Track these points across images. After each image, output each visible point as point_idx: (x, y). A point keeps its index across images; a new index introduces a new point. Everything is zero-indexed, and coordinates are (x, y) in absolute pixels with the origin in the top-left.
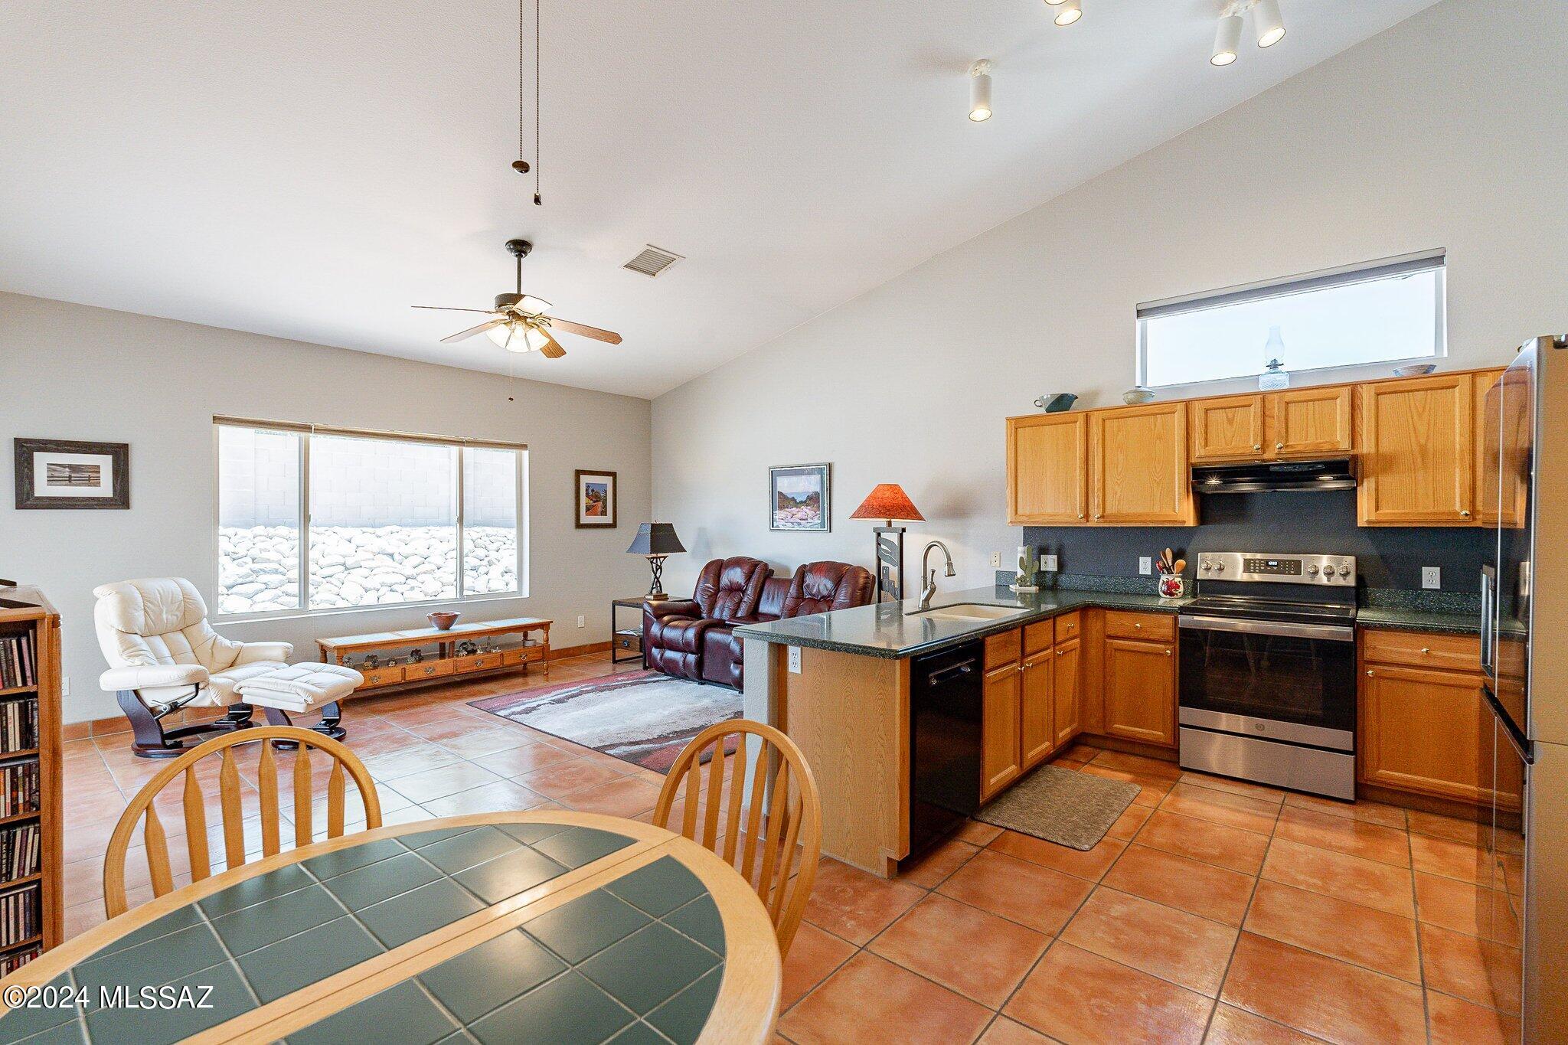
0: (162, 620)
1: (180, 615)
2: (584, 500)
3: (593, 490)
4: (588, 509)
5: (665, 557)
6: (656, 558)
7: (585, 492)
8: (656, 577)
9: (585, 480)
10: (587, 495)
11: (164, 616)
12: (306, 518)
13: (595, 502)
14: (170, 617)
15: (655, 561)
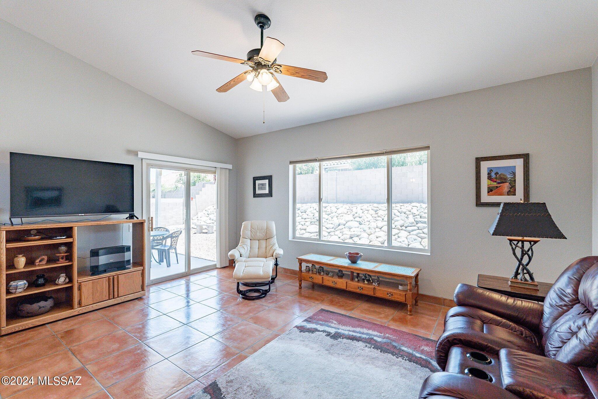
0: (257, 235)
1: (264, 234)
2: (485, 183)
3: (496, 174)
4: (490, 190)
5: (536, 242)
6: (523, 242)
7: (487, 176)
8: (520, 263)
9: (485, 166)
10: (490, 178)
11: (258, 234)
12: (320, 200)
13: (499, 183)
14: (260, 234)
15: (520, 244)
